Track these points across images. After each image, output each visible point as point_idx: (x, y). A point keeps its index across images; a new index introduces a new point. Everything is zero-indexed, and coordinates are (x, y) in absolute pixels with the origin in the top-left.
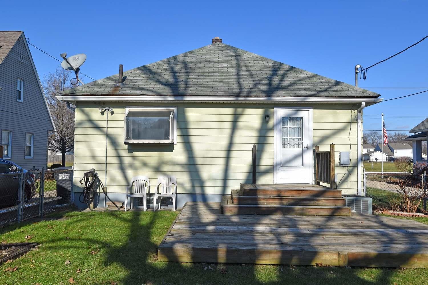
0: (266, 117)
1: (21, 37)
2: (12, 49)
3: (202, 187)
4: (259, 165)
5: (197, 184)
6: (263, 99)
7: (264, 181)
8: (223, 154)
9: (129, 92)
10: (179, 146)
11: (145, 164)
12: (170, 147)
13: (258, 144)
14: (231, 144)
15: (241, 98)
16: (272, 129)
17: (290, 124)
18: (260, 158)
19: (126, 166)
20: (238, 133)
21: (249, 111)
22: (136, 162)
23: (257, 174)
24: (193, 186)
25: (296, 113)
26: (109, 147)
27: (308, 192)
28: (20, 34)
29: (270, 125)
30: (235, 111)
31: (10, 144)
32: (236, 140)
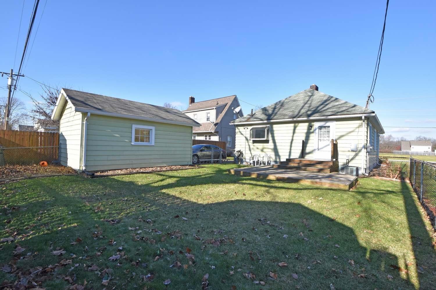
0: (310, 127)
1: (235, 97)
2: (232, 103)
3: (280, 159)
4: (305, 150)
5: (277, 158)
6: (305, 119)
7: (308, 157)
8: (289, 144)
9: (252, 120)
10: (271, 141)
11: (258, 148)
12: (267, 141)
13: (305, 140)
14: (292, 140)
15: (295, 119)
16: (313, 132)
17: (324, 129)
18: (306, 147)
19: (251, 149)
20: (295, 135)
21: (300, 124)
22: (254, 147)
23: (304, 154)
24: (276, 158)
25: (325, 124)
26: (246, 141)
27: (314, 162)
28: (235, 96)
29: (312, 130)
30: (295, 125)
31: (231, 141)
32: (294, 138)
